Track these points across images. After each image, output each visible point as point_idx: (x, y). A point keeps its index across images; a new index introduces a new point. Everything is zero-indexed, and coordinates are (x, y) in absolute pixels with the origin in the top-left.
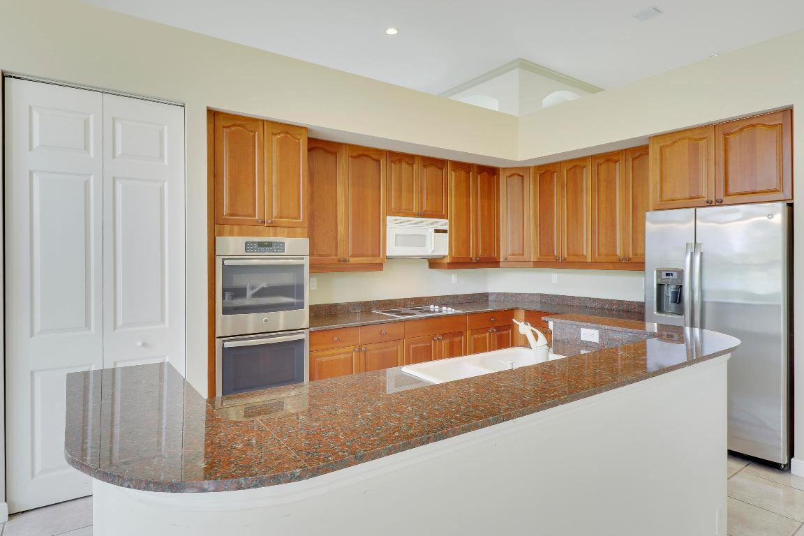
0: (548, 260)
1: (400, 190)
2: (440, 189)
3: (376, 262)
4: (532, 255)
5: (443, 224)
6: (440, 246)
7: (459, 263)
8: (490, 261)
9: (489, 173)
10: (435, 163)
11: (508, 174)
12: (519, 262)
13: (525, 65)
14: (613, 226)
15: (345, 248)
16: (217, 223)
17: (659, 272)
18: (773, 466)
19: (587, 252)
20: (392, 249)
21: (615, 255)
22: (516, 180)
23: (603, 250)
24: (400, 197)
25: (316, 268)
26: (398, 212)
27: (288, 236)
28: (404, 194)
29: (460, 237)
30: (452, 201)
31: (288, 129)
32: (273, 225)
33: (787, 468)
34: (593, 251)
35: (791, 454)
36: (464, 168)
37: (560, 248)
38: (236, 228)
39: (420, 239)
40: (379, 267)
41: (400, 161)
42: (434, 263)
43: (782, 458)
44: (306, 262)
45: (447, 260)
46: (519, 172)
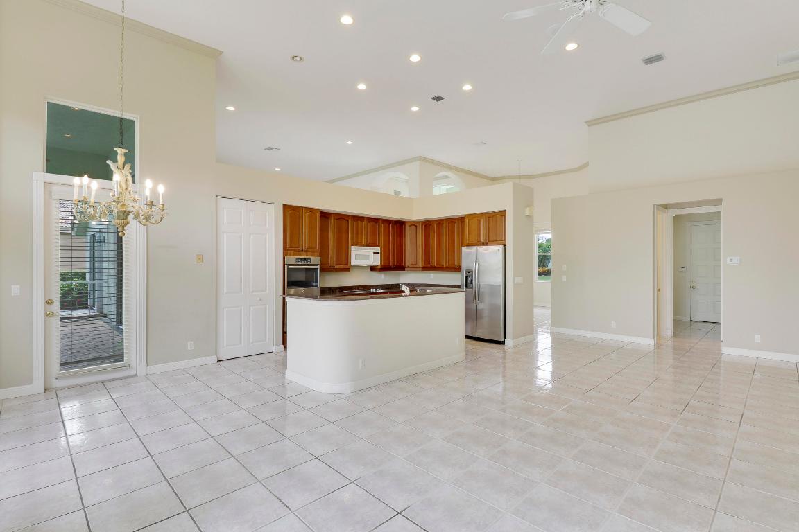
0: (427, 267)
1: (357, 233)
2: (375, 233)
3: (346, 267)
4: (421, 264)
5: (378, 249)
6: (376, 260)
7: (385, 268)
8: (400, 267)
9: (400, 225)
10: (375, 221)
11: (409, 224)
12: (414, 268)
13: (423, 159)
14: (454, 252)
15: (333, 261)
16: (286, 251)
17: (466, 271)
18: (498, 342)
19: (444, 263)
20: (354, 262)
21: (454, 264)
22: (413, 227)
23: (450, 263)
24: (357, 237)
25: (323, 270)
26: (357, 244)
27: (312, 256)
28: (359, 236)
29: (385, 255)
30: (382, 239)
31: (312, 210)
32: (307, 251)
33: (503, 343)
34: (446, 262)
35: (505, 337)
36: (388, 222)
37: (433, 262)
38: (292, 252)
39: (367, 257)
40: (348, 270)
41: (357, 220)
42: (373, 268)
43: (502, 339)
44: (319, 267)
45: (379, 267)
46: (414, 224)
